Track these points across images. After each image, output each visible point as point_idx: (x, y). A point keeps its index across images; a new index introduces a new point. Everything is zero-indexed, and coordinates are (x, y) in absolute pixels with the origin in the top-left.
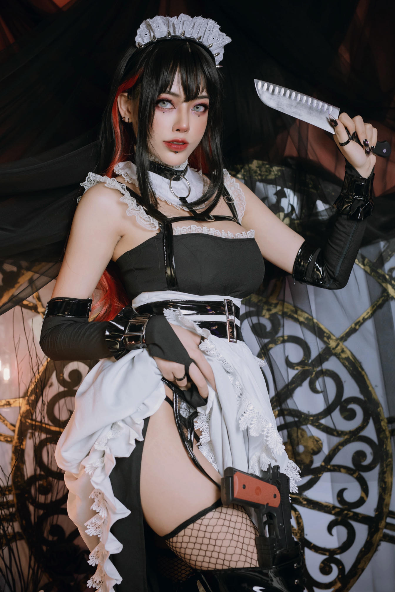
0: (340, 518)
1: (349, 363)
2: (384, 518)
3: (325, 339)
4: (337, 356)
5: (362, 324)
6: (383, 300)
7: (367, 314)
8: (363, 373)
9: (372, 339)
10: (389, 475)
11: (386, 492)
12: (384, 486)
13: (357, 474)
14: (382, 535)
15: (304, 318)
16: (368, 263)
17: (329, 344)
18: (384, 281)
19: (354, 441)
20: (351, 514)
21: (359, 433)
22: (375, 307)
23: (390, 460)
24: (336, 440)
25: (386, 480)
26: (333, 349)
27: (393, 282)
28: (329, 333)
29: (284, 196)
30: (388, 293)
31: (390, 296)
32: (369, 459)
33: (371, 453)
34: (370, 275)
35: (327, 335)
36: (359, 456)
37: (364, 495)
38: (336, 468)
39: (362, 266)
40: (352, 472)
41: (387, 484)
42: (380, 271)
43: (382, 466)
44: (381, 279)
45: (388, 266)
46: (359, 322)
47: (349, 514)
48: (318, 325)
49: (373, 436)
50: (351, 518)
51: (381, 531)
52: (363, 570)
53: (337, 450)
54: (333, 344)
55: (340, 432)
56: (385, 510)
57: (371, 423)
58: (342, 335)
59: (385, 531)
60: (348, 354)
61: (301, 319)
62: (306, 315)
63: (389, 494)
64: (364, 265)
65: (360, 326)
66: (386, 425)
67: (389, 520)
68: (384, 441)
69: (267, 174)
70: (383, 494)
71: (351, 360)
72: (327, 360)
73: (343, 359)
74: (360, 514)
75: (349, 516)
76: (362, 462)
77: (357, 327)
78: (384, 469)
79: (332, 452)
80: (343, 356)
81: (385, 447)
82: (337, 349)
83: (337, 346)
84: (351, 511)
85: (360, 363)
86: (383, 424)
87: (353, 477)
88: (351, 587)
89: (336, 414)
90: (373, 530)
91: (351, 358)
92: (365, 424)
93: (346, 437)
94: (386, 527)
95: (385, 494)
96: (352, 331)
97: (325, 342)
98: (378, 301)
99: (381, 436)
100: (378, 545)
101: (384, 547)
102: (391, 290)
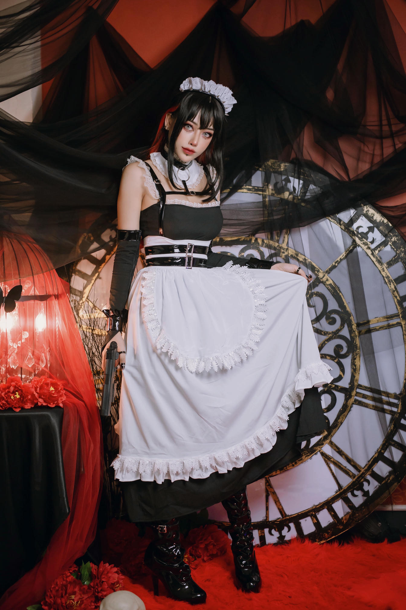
0: (326, 389)
1: (331, 288)
2: (355, 389)
3: (316, 272)
4: (324, 283)
5: (339, 262)
6: (353, 247)
7: (343, 256)
8: (341, 294)
9: (346, 272)
10: (358, 360)
11: (356, 372)
12: (354, 368)
13: (337, 360)
14: (353, 400)
15: (302, 258)
16: (343, 223)
17: (319, 275)
18: (354, 235)
19: (335, 338)
20: (334, 386)
21: (338, 333)
22: (348, 251)
23: (358, 350)
24: (324, 338)
25: (356, 364)
26: (321, 278)
27: (359, 236)
28: (319, 268)
29: (290, 182)
30: (356, 242)
31: (358, 244)
32: (345, 350)
33: (346, 346)
34: (345, 231)
35: (317, 270)
36: (338, 348)
37: (342, 374)
38: (323, 356)
39: (339, 226)
40: (334, 359)
41: (357, 366)
42: (351, 229)
43: (353, 355)
44: (351, 234)
45: (355, 226)
46: (338, 261)
47: (332, 386)
48: (311, 263)
49: (348, 335)
50: (333, 389)
51: (353, 397)
52: (341, 423)
53: (324, 344)
54: (321, 275)
55: (326, 333)
56: (356, 384)
57: (346, 326)
58: (327, 270)
59: (356, 397)
60: (330, 282)
61: (301, 259)
62: (303, 257)
63: (358, 373)
64: (341, 225)
65: (338, 264)
66: (355, 328)
67: (358, 390)
68: (354, 338)
69: (278, 168)
70: (354, 373)
71: (333, 286)
72: (317, 286)
73: (327, 285)
74: (339, 386)
75: (332, 387)
76: (340, 352)
77: (336, 265)
78: (355, 356)
79: (321, 345)
80: (328, 283)
81: (355, 342)
82: (323, 278)
83: (323, 277)
84: (333, 384)
85: (338, 288)
86: (354, 327)
87: (335, 361)
88: (334, 434)
89: (323, 321)
90: (348, 397)
91: (333, 284)
92: (342, 327)
93: (330, 335)
94: (356, 395)
95: (355, 373)
96: (334, 267)
97: (316, 274)
98: (350, 248)
99: (352, 335)
100: (351, 407)
101: (356, 408)
102: (358, 241)
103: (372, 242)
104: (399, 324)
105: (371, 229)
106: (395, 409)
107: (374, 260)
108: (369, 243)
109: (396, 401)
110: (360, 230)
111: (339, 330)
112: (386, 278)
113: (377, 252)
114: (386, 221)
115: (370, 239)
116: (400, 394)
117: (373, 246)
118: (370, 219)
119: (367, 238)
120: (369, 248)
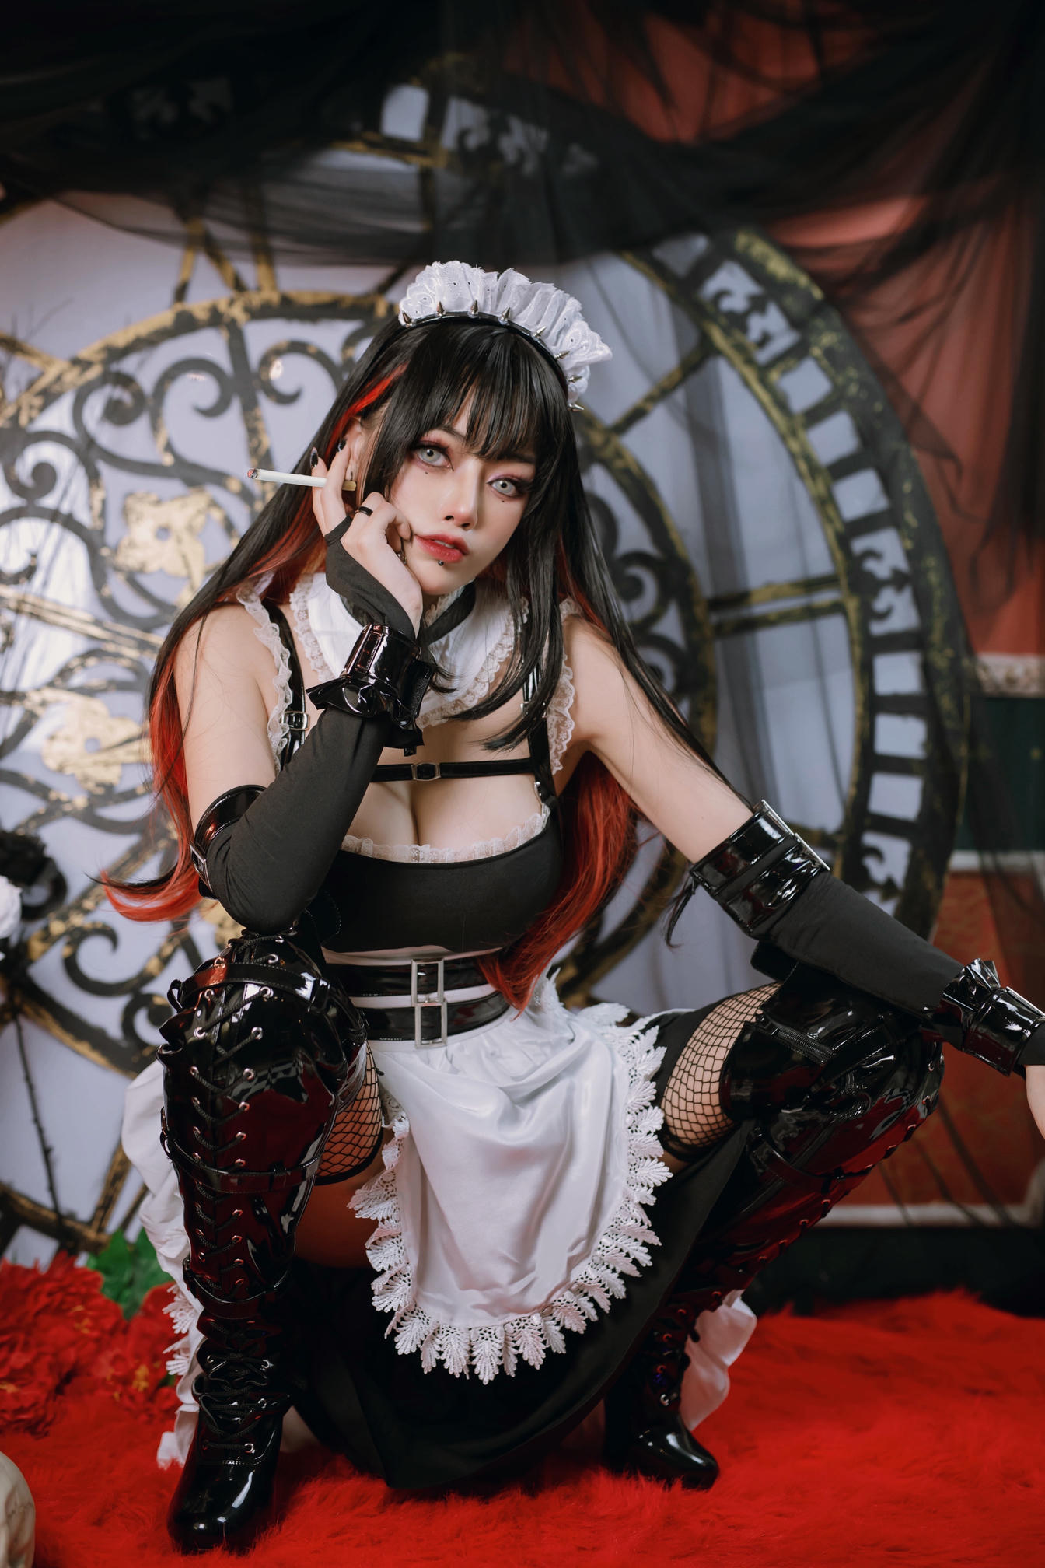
1: (628, 480)
4: (607, 464)
6: (702, 355)
7: (669, 381)
8: (657, 501)
10: (709, 720)
16: (673, 276)
18: (704, 317)
21: (649, 627)
22: (686, 365)
23: (711, 687)
25: (703, 730)
26: (599, 448)
27: (722, 320)
29: (507, 130)
30: (710, 340)
31: (716, 348)
32: (669, 684)
33: (672, 672)
39: (661, 284)
41: (705, 737)
42: (695, 295)
43: (694, 701)
44: (697, 313)
45: (712, 286)
46: (653, 395)
49: (677, 636)
57: (673, 606)
58: (616, 422)
60: (629, 462)
65: (654, 405)
66: (704, 613)
68: (699, 646)
71: (634, 475)
73: (618, 471)
77: (648, 407)
78: (700, 706)
80: (619, 464)
81: (700, 657)
82: (605, 449)
83: (605, 444)
85: (652, 481)
86: (699, 611)
91: (634, 470)
92: (661, 610)
96: (639, 414)
98: (690, 358)
99: (694, 636)
102: (718, 337)
103: (762, 344)
104: (837, 608)
105: (757, 305)
107: (765, 397)
108: (751, 346)
110: (727, 304)
111: (653, 618)
112: (803, 459)
113: (774, 376)
114: (803, 280)
115: (754, 334)
116: (839, 832)
117: (763, 356)
118: (756, 270)
119: (744, 329)
120: (750, 361)
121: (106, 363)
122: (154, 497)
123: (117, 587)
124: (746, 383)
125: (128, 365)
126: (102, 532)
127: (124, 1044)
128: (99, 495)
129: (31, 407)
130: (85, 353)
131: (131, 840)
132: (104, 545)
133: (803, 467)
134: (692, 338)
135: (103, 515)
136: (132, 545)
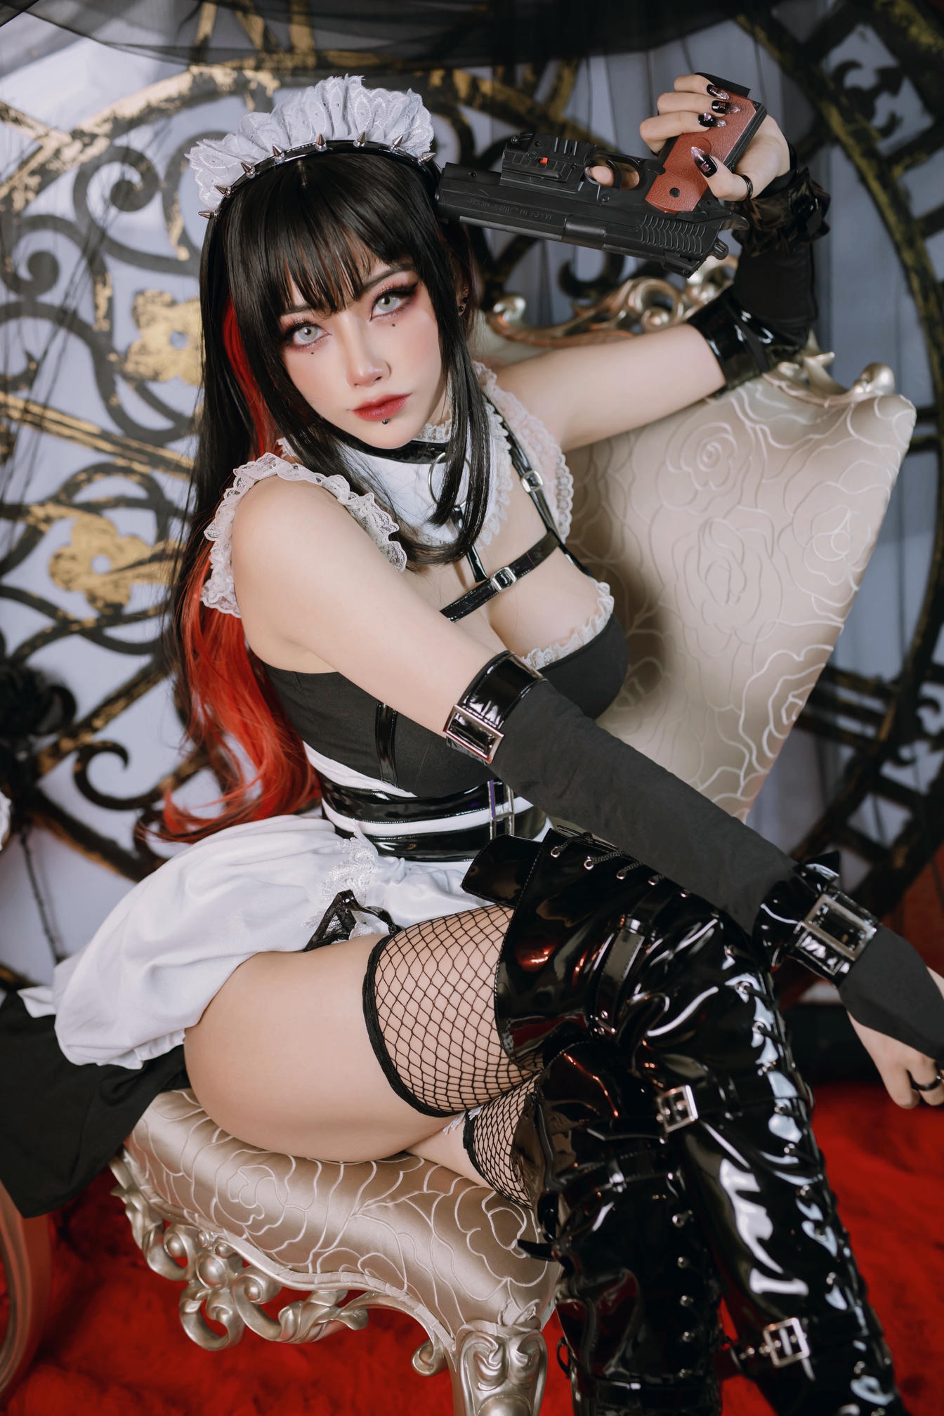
34: (793, 77)
64: (781, 50)
102: (835, 121)
103: (887, 131)
105: (889, 81)
106: (870, 731)
107: (883, 198)
108: (875, 134)
109: (874, 704)
110: (853, 79)
112: (917, 272)
113: (897, 171)
115: (880, 120)
116: (896, 682)
117: (884, 146)
118: (892, 36)
119: (870, 113)
120: (871, 153)
121: (112, 135)
122: (167, 298)
123: (126, 396)
124: (863, 180)
125: (137, 140)
126: (110, 334)
127: (136, 855)
128: (103, 293)
129: (27, 188)
130: (87, 125)
131: (143, 661)
132: (113, 350)
133: (916, 284)
134: (805, 119)
135: (110, 315)
136: (144, 350)
